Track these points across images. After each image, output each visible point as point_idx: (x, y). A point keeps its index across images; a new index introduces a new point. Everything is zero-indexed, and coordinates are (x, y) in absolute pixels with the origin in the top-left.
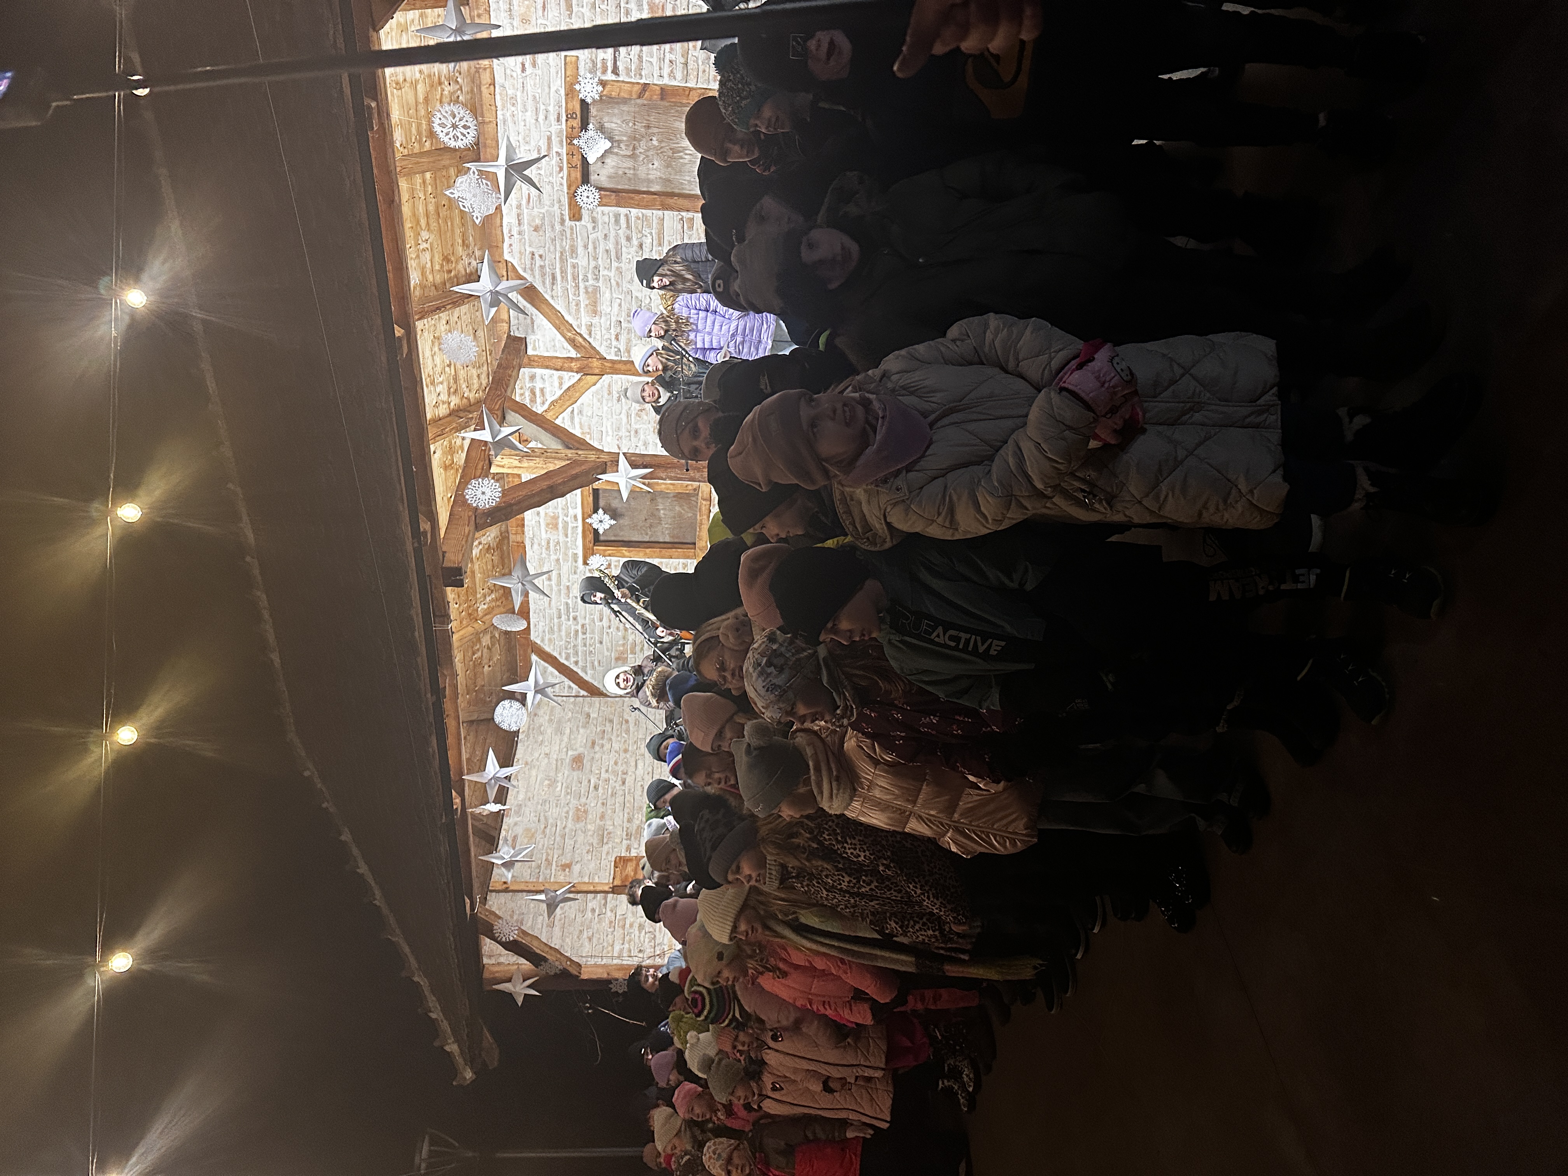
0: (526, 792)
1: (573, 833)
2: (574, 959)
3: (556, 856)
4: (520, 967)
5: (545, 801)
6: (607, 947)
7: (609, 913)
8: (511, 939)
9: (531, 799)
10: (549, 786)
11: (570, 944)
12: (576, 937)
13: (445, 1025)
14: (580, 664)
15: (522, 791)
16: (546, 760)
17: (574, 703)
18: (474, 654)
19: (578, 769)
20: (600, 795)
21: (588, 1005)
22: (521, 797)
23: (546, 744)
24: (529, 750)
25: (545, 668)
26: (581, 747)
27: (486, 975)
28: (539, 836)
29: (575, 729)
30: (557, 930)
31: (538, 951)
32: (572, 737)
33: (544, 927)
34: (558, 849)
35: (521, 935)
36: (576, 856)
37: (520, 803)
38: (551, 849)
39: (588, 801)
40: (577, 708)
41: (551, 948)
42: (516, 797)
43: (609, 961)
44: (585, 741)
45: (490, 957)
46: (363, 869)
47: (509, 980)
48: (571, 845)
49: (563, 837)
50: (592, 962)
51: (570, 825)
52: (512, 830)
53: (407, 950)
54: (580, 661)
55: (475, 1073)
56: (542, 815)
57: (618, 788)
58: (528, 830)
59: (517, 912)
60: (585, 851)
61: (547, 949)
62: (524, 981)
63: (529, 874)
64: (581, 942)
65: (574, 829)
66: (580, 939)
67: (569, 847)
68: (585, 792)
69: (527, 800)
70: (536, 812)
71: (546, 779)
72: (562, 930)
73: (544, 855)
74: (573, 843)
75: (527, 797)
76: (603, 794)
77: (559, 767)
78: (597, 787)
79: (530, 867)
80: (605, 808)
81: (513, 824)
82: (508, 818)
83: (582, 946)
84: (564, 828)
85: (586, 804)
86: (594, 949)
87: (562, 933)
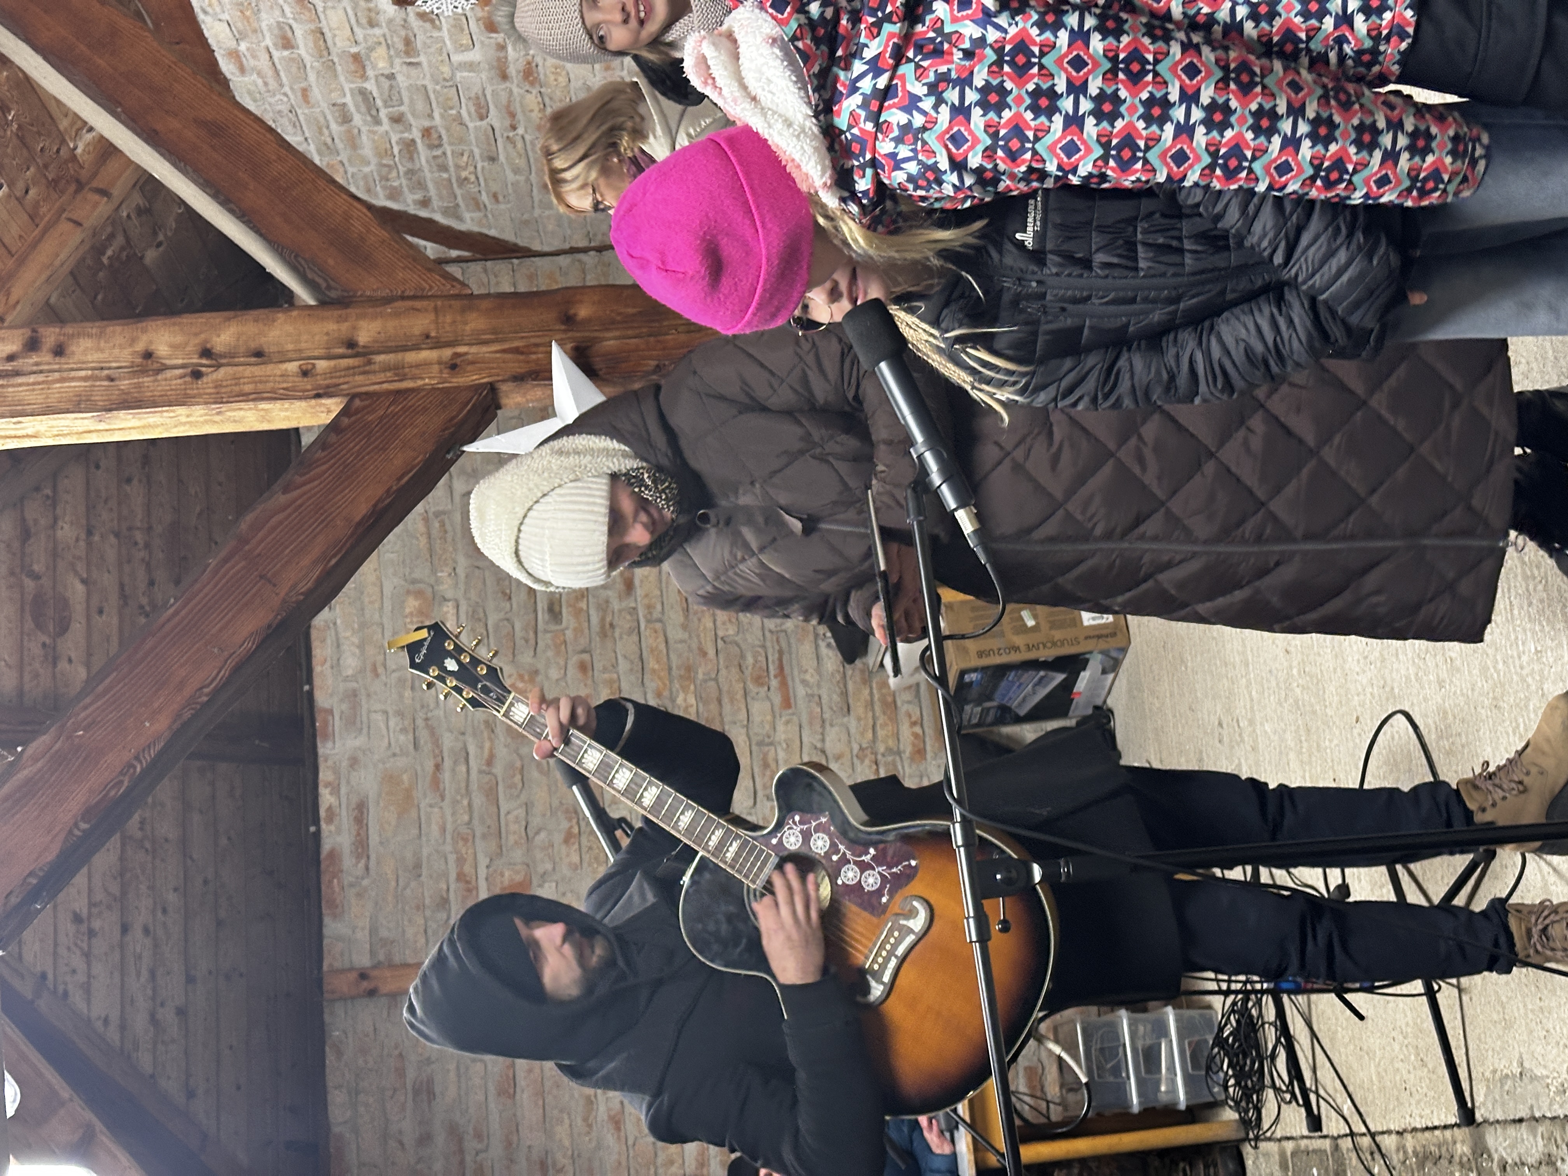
0: (361, 647)
1: (518, 778)
3: (483, 861)
9: (380, 670)
11: (567, 1143)
12: (579, 1121)
15: (350, 640)
20: (569, 634)
22: (351, 663)
28: (424, 799)
33: (492, 1098)
34: (484, 837)
36: (539, 855)
37: (352, 685)
38: (466, 840)
39: (540, 666)
42: (337, 665)
48: (517, 820)
49: (491, 794)
52: (348, 782)
54: (434, 196)
56: (420, 722)
58: (389, 779)
60: (558, 838)
63: (422, 930)
64: (594, 1134)
65: (518, 764)
66: (590, 1126)
67: (513, 827)
68: (525, 629)
69: (369, 674)
70: (400, 714)
71: (408, 592)
72: (541, 1103)
73: (452, 858)
74: (521, 812)
75: (369, 667)
76: (578, 631)
77: (438, 546)
78: (557, 608)
79: (420, 907)
80: (589, 682)
81: (345, 764)
82: (329, 745)
83: (599, 1147)
84: (490, 762)
85: (536, 672)
86: (631, 1151)
87: (541, 1110)
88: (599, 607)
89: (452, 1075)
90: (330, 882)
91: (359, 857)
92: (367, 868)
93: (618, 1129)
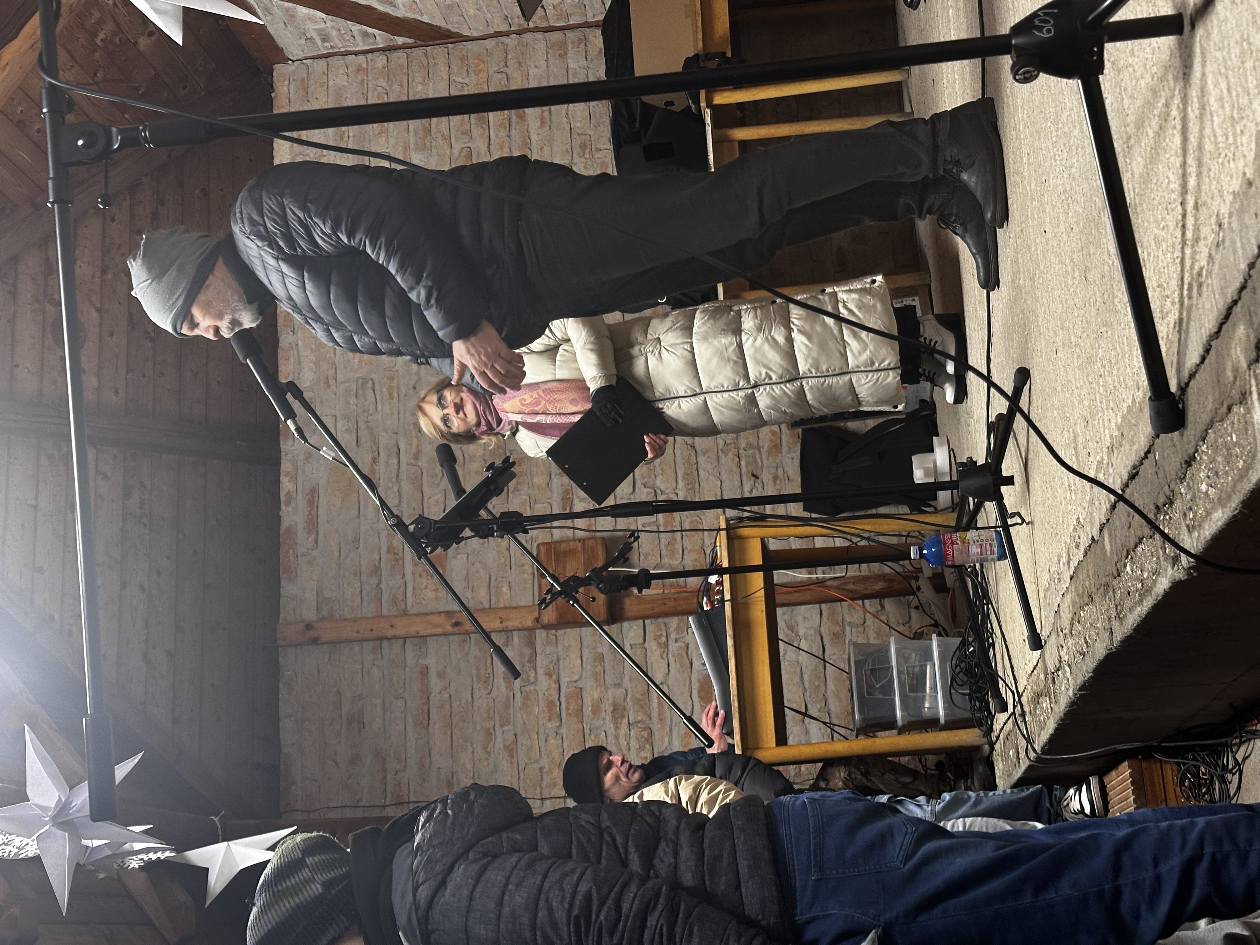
0: (317, 363)
6: (550, 772)
7: (544, 683)
9: (332, 382)
11: (469, 766)
12: (480, 750)
15: (308, 358)
30: (438, 734)
33: (410, 728)
48: (437, 503)
49: (417, 482)
56: (362, 424)
63: (358, 590)
64: (491, 760)
66: (489, 754)
69: (322, 385)
70: (347, 418)
72: (449, 733)
73: (384, 534)
74: (440, 497)
75: (322, 380)
79: (358, 574)
81: (301, 457)
83: (495, 770)
84: (416, 457)
86: (522, 775)
87: (449, 739)
89: (379, 709)
90: (287, 552)
91: (309, 532)
92: (316, 541)
93: (512, 756)
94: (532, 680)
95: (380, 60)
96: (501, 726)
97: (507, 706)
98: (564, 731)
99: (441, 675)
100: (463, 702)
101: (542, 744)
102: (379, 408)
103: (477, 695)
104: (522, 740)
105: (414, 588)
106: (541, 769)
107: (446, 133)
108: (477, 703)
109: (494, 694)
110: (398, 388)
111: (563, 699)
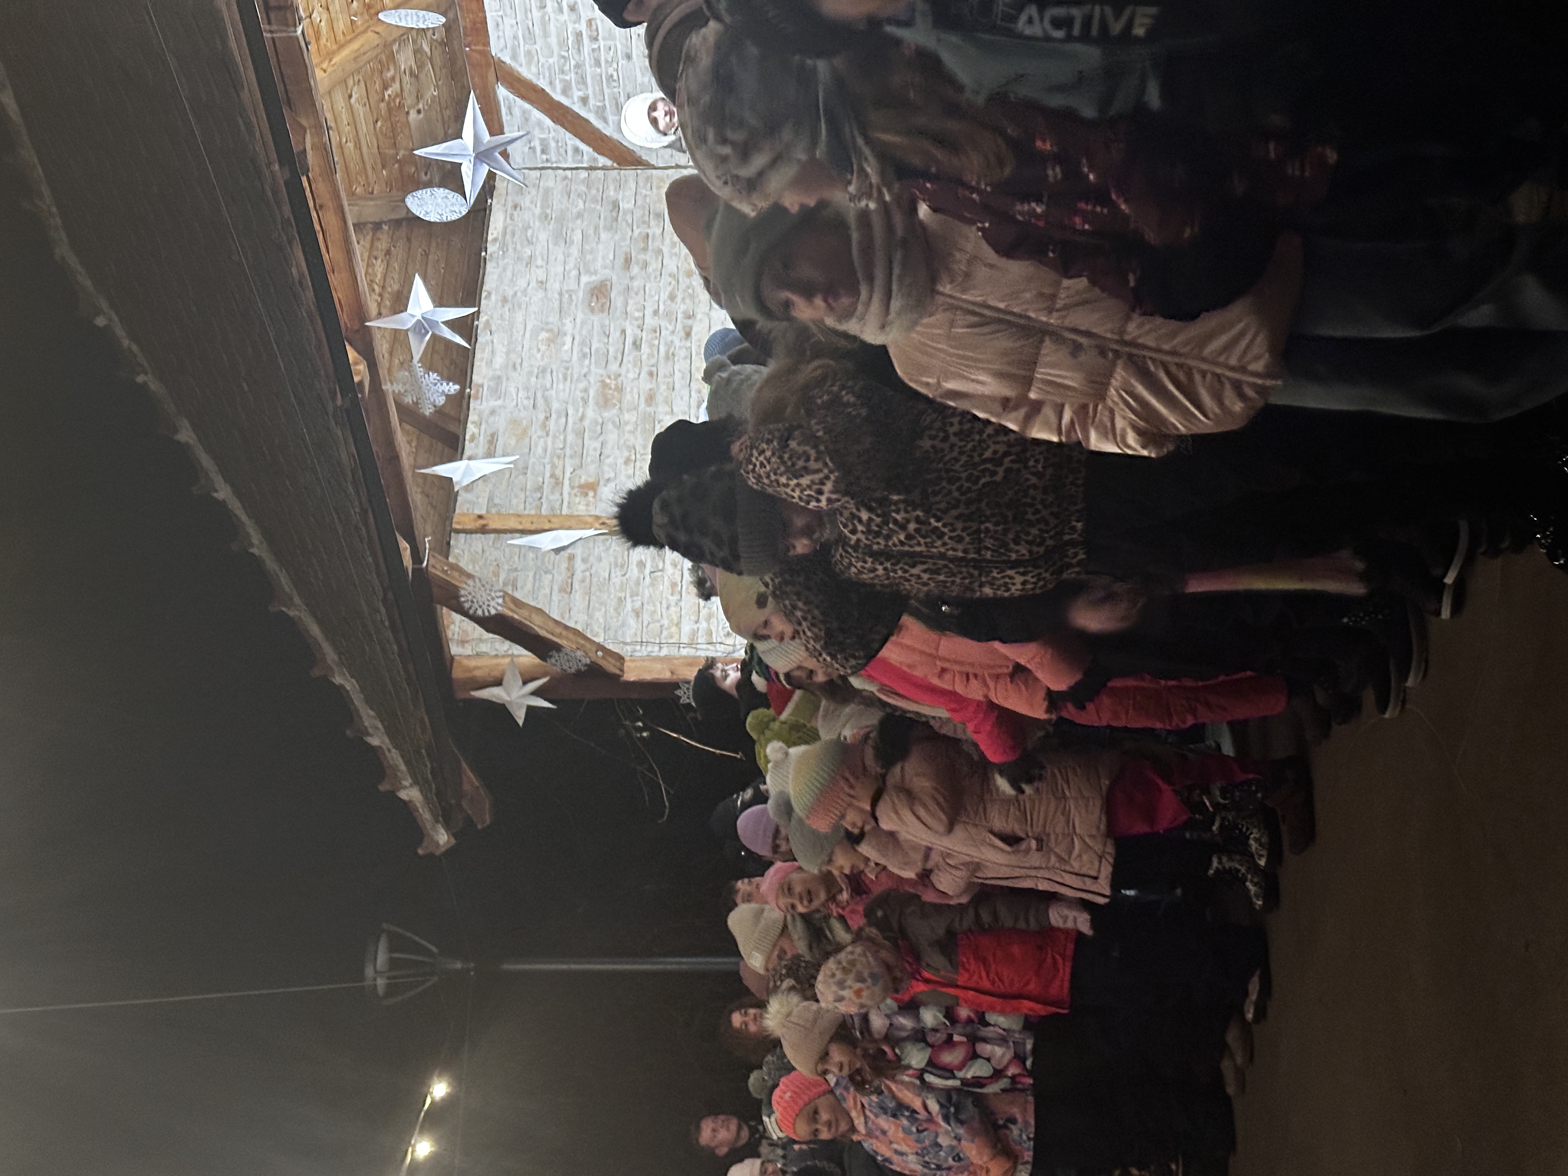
0: (508, 354)
1: (599, 428)
2: (610, 647)
3: (569, 470)
4: (515, 659)
5: (544, 371)
6: (669, 628)
8: (493, 612)
9: (518, 367)
10: (550, 341)
11: (601, 620)
12: (612, 610)
13: (394, 757)
14: (592, 102)
15: (501, 350)
16: (541, 294)
17: (588, 183)
18: (385, 88)
19: (602, 310)
20: (644, 357)
21: (640, 724)
22: (499, 360)
23: (539, 262)
24: (509, 274)
25: (524, 112)
26: (605, 267)
27: (457, 673)
28: (536, 432)
29: (591, 232)
30: (578, 599)
31: (543, 633)
32: (587, 247)
33: (555, 593)
34: (571, 457)
35: (512, 606)
36: (606, 468)
37: (498, 373)
38: (559, 457)
39: (623, 371)
40: (594, 192)
41: (566, 627)
42: (490, 363)
43: (674, 651)
44: (611, 257)
45: (463, 642)
46: (223, 493)
47: (498, 683)
48: (595, 449)
49: (580, 434)
50: (642, 651)
51: (590, 413)
52: (487, 422)
53: (315, 630)
54: (591, 96)
55: (455, 835)
56: (539, 395)
57: (677, 343)
58: (514, 422)
59: (506, 567)
60: (620, 461)
61: (558, 630)
62: (525, 683)
63: (523, 501)
64: (620, 618)
65: (600, 421)
66: (619, 614)
67: (591, 452)
68: (617, 351)
69: (510, 368)
70: (527, 389)
71: (542, 329)
72: (587, 598)
73: (548, 467)
74: (598, 445)
75: (511, 364)
76: (650, 356)
77: (565, 306)
78: (638, 343)
79: (524, 489)
80: (654, 381)
81: (487, 412)
82: (479, 402)
83: (623, 625)
84: (582, 419)
85: (620, 375)
86: (645, 629)
87: (587, 603)
88: (666, 344)
89: (531, 578)
93: (638, 616)
94: (661, 567)
95: (584, 174)
96: (631, 596)
97: (638, 583)
98: (683, 604)
99: (584, 560)
100: (601, 579)
101: (664, 610)
102: (555, 386)
103: (613, 575)
104: (648, 608)
105: (569, 503)
106: (662, 626)
107: (630, 221)
108: (614, 580)
109: (627, 576)
110: (572, 374)
111: (684, 583)
